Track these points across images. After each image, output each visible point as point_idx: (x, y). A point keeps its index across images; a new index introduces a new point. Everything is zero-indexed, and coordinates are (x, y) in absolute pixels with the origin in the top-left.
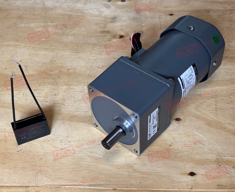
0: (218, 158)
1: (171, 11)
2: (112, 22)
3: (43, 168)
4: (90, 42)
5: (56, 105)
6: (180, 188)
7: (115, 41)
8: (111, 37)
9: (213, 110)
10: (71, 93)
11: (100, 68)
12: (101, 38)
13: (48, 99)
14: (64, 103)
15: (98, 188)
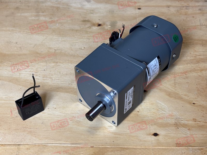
0: (176, 122)
1: (139, 6)
2: (92, 13)
3: (33, 129)
4: (73, 29)
5: (45, 78)
6: (146, 146)
7: (94, 28)
8: (91, 25)
9: (172, 84)
10: (57, 69)
11: (81, 49)
12: (83, 25)
13: (38, 73)
14: (51, 77)
15: (78, 146)
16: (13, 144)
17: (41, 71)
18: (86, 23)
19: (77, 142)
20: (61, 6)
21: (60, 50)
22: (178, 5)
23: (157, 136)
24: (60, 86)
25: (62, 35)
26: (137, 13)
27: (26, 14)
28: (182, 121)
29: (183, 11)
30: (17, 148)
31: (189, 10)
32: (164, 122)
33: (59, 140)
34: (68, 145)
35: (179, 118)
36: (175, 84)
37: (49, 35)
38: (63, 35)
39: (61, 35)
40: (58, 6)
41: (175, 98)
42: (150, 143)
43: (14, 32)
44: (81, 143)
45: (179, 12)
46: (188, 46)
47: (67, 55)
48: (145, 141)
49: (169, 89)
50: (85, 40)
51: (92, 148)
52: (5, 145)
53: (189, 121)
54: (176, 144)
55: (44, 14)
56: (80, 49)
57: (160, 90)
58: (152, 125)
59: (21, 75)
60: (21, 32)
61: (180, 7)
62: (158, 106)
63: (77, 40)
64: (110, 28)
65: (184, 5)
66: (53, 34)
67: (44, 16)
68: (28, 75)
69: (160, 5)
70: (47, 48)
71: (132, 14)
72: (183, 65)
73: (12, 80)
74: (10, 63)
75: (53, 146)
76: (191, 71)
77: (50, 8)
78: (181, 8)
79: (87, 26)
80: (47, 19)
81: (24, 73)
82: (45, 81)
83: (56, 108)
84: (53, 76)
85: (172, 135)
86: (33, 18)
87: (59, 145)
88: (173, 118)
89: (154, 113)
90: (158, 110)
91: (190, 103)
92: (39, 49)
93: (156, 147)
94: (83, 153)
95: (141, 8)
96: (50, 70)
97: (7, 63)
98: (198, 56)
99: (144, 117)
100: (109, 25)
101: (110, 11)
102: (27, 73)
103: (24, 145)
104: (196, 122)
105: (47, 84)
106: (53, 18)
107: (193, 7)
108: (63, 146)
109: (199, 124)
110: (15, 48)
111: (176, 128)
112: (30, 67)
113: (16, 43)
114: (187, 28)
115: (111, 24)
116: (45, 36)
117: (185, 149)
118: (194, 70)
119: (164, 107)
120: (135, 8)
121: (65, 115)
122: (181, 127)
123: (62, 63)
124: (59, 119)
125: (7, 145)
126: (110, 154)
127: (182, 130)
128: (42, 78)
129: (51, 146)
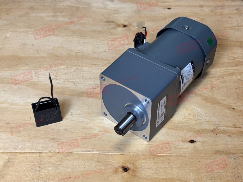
0: (214, 128)
1: (169, 6)
2: (116, 14)
3: (56, 136)
4: (96, 30)
5: (65, 83)
6: (181, 154)
7: (119, 29)
8: (115, 26)
10: (80, 72)
11: (106, 52)
12: (107, 26)
13: (58, 77)
14: (74, 81)
15: (107, 153)
16: (34, 152)
17: (62, 74)
18: (110, 24)
19: (106, 150)
20: (81, 6)
21: (81, 52)
22: (212, 5)
23: (194, 143)
24: (84, 91)
26: (167, 13)
27: (42, 15)
28: (221, 127)
29: (218, 11)
30: (38, 156)
31: (225, 10)
32: (201, 128)
33: (85, 147)
34: (95, 153)
35: (218, 124)
37: (69, 37)
38: (84, 37)
39: (82, 37)
40: (78, 5)
41: (213, 102)
42: (186, 150)
43: (29, 33)
44: (109, 151)
45: (214, 12)
46: (225, 48)
47: (90, 58)
48: (181, 148)
49: (205, 93)
51: (122, 156)
52: (25, 152)
53: (228, 127)
54: (215, 151)
55: (62, 14)
56: (104, 51)
58: (187, 131)
59: (39, 79)
62: (193, 112)
63: (101, 42)
64: (137, 29)
65: (218, 5)
66: (73, 36)
67: (62, 16)
69: (191, 4)
70: (68, 50)
71: (161, 14)
72: (220, 68)
73: (29, 84)
74: (26, 66)
75: (79, 154)
76: (229, 75)
77: (68, 8)
78: (215, 8)
79: (110, 27)
80: (66, 20)
82: (67, 86)
83: (80, 114)
84: (75, 80)
85: (211, 142)
86: (50, 18)
87: (84, 152)
88: (211, 124)
89: (190, 118)
90: (194, 116)
91: (229, 108)
92: (58, 52)
93: (193, 154)
95: (171, 8)
97: (23, 66)
98: (237, 58)
99: (179, 123)
100: (136, 26)
101: (136, 11)
103: (46, 152)
104: (237, 129)
105: (69, 89)
106: (72, 18)
107: (229, 6)
109: (240, 131)
110: (32, 51)
111: (214, 134)
113: (33, 45)
114: (224, 29)
115: (138, 25)
116: (64, 38)
117: (226, 156)
118: (233, 74)
119: (201, 112)
120: (164, 8)
121: (91, 121)
122: (220, 134)
123: (85, 67)
124: (84, 125)
125: (27, 152)
126: (142, 161)
127: (221, 136)
128: (63, 82)
129: (76, 153)
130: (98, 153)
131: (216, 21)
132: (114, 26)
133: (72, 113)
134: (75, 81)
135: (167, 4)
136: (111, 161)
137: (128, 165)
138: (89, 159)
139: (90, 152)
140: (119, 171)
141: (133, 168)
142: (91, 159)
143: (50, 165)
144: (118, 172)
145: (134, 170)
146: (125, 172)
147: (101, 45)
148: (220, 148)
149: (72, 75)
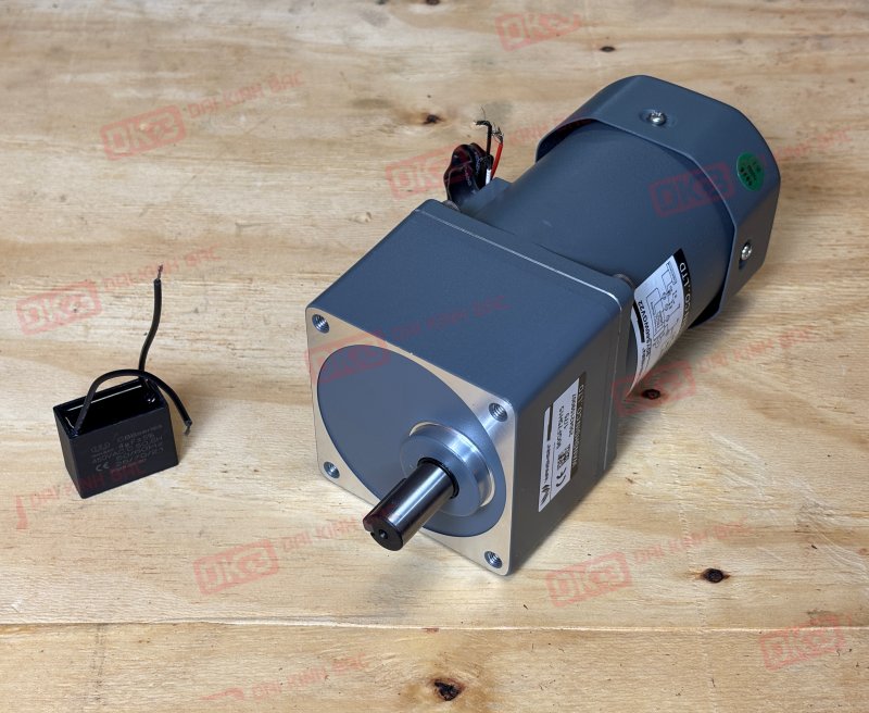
0: (803, 520)
1: (608, 38)
2: (395, 71)
3: (161, 560)
4: (316, 137)
5: (199, 345)
6: (672, 625)
7: (409, 133)
8: (394, 120)
9: (777, 362)
10: (253, 304)
11: (356, 221)
12: (358, 122)
13: (169, 325)
14: (230, 338)
15: (370, 626)
16: (76, 624)
17: (184, 313)
18: (372, 111)
19: (364, 611)
20: (253, 42)
21: (260, 225)
22: (781, 32)
23: (723, 583)
24: (272, 377)
25: (266, 163)
26: (599, 65)
27: (99, 78)
28: (829, 516)
29: (805, 55)
30: (91, 638)
31: (832, 52)
32: (750, 521)
33: (282, 604)
34: (324, 624)
35: (817, 505)
36: (788, 360)
37: (208, 165)
38: (269, 163)
39: (260, 163)
40: (241, 40)
41: (794, 419)
42: (691, 612)
44: (380, 616)
45: (787, 62)
46: (839, 203)
47: (294, 248)
48: (671, 604)
49: (761, 383)
50: (371, 183)
51: (432, 635)
52: (38, 625)
53: (859, 516)
54: (809, 613)
55: (180, 75)
56: (350, 220)
57: (724, 387)
59: (92, 331)
60: (81, 152)
61: (791, 41)
62: (716, 456)
63: (336, 184)
65: (805, 33)
66: (223, 160)
67: (178, 82)
68: (122, 331)
69: (697, 31)
70: (203, 218)
71: (575, 69)
72: (817, 280)
73: (52, 354)
74: (38, 282)
75: (257, 630)
76: (855, 308)
77: (203, 50)
78: (793, 44)
79: (374, 124)
80: (196, 96)
81: (106, 323)
82: (204, 357)
83: (258, 468)
84: (237, 334)
85: (790, 576)
86: (132, 92)
87: (279, 623)
88: (788, 506)
89: (704, 484)
90: (718, 473)
91: (862, 442)
92: (167, 224)
93: (718, 626)
94: (391, 654)
95: (615, 46)
96: (221, 310)
97: (23, 281)
99: (658, 504)
101: (474, 62)
102: (118, 322)
103: (122, 624)
105: (212, 369)
106: (220, 90)
107: (846, 38)
108: (302, 629)
110: (59, 221)
111: (804, 545)
112: (128, 300)
113: (63, 198)
114: (829, 126)
115: (483, 113)
116: (190, 168)
117: (852, 633)
119: (746, 459)
120: (588, 45)
121: (303, 498)
122: (827, 543)
123: (275, 283)
124: (276, 515)
125: (46, 625)
126: (513, 658)
127: (831, 554)
128: (188, 344)
129: (247, 627)
130: (334, 625)
131: (799, 94)
132: (389, 121)
133: (226, 468)
134: (234, 338)
135: (601, 30)
136: (390, 657)
137: (460, 675)
138: (298, 651)
139: (300, 623)
140: (420, 697)
141: (475, 683)
142: (307, 651)
143: (141, 677)
144: (417, 701)
145: (481, 694)
146: (446, 700)
147: (336, 194)
148: (831, 600)
149: (224, 315)
